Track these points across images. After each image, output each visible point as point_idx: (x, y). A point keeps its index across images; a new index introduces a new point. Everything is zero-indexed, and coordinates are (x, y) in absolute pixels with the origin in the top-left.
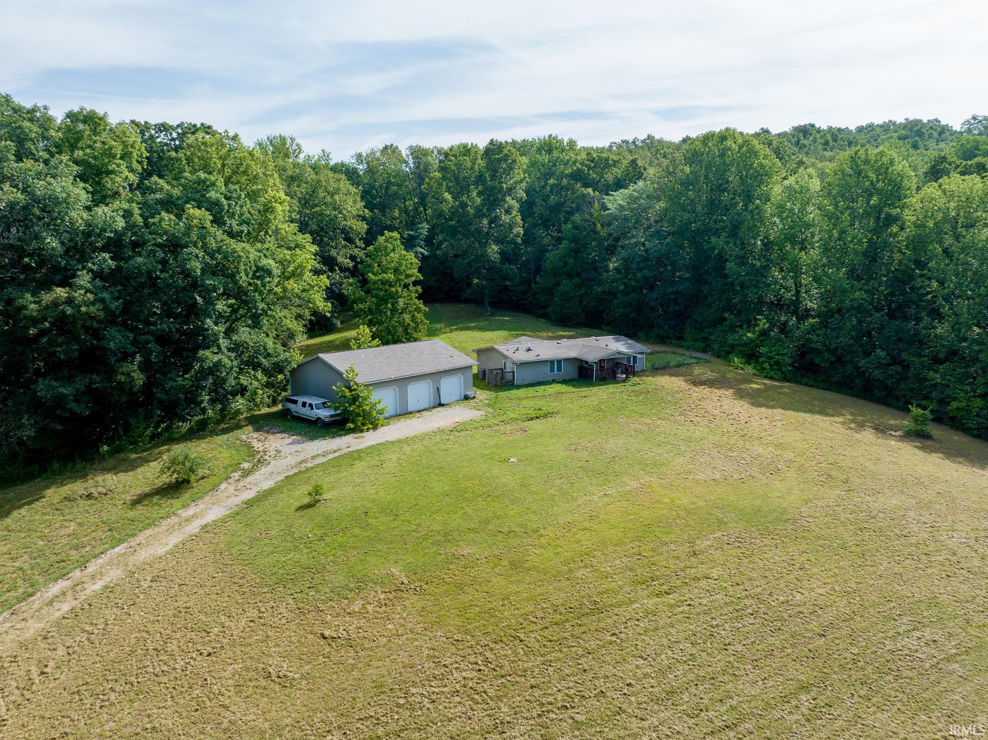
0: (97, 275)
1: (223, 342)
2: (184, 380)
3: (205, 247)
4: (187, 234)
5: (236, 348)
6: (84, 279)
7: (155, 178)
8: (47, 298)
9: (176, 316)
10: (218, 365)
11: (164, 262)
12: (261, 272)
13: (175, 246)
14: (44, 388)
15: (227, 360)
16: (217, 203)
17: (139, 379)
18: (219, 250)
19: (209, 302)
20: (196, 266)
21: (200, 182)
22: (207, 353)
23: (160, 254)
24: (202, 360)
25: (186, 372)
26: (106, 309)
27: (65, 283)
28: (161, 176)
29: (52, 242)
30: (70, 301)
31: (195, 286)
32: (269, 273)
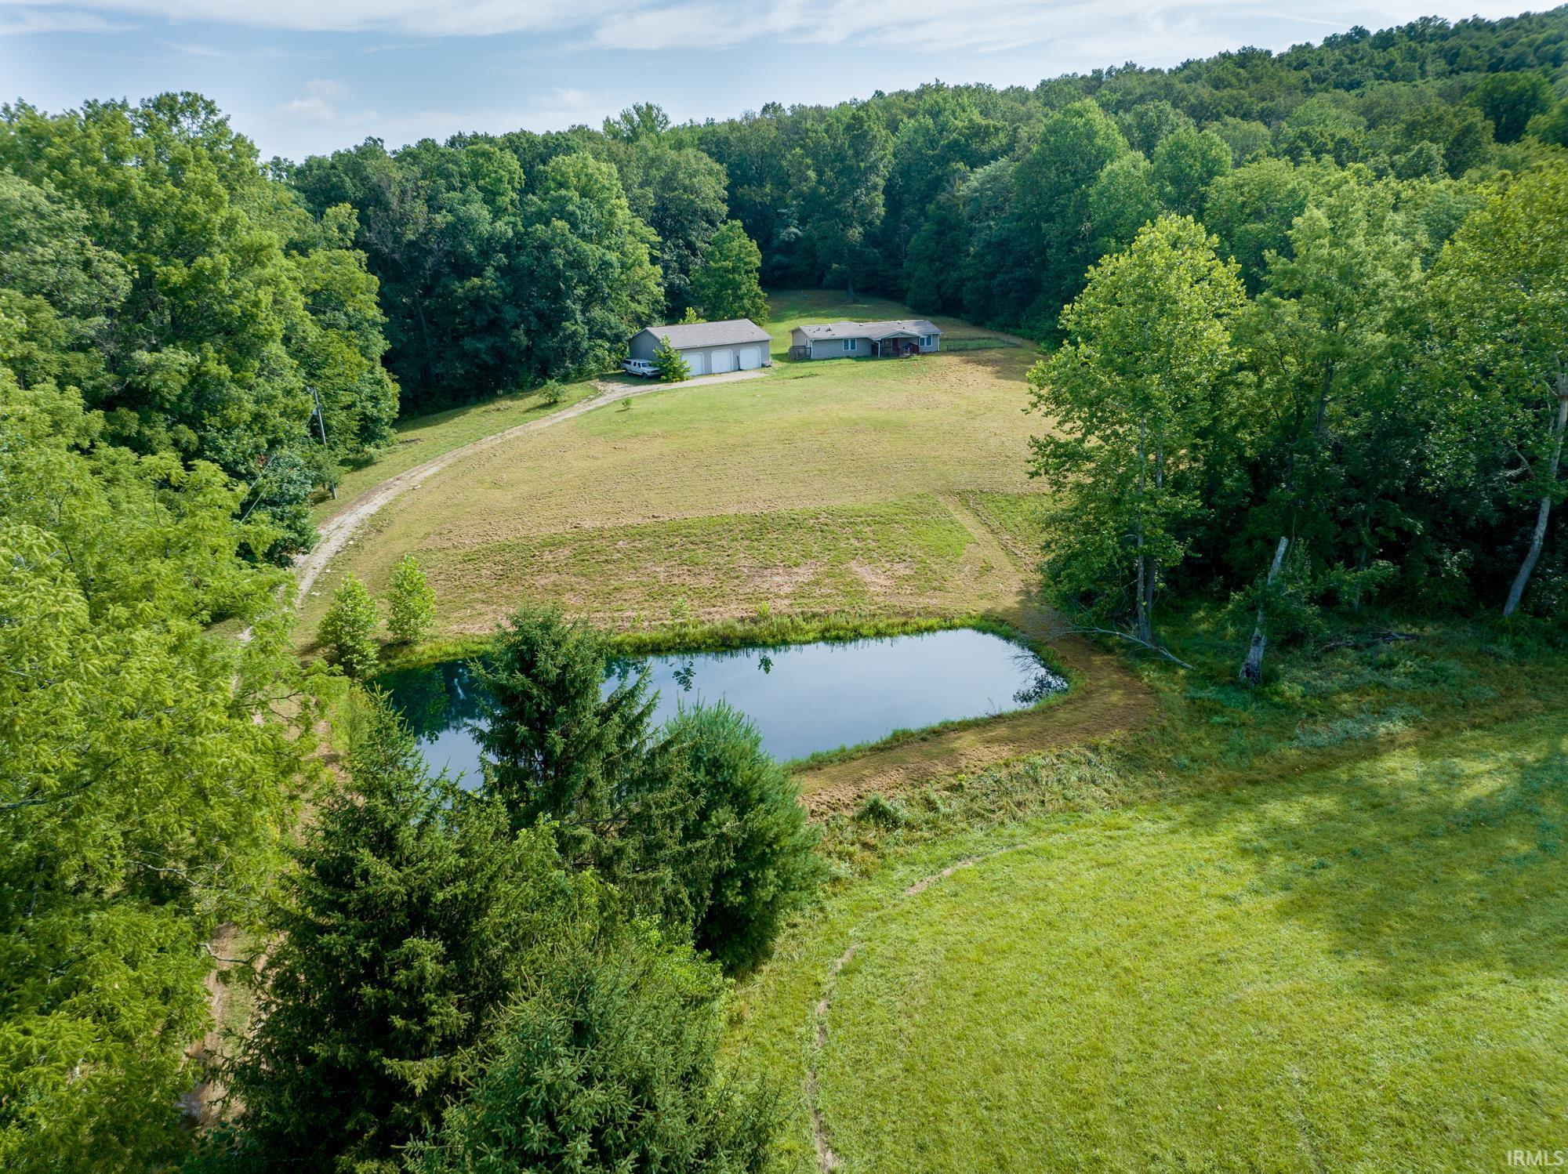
0: (497, 269)
1: (579, 317)
2: (554, 343)
3: (566, 248)
4: (553, 239)
5: (589, 322)
6: (489, 272)
7: (530, 196)
8: (468, 284)
9: (547, 298)
10: (575, 333)
11: (538, 259)
12: (605, 265)
13: (545, 247)
14: (468, 343)
15: (583, 330)
16: (573, 214)
17: (525, 341)
18: (575, 250)
19: (570, 288)
20: (560, 262)
21: (561, 197)
22: (568, 324)
23: (536, 253)
24: (565, 329)
25: (555, 336)
26: (504, 292)
27: (479, 274)
28: (534, 194)
29: (470, 248)
30: (482, 287)
31: (558, 275)
32: (611, 265)
